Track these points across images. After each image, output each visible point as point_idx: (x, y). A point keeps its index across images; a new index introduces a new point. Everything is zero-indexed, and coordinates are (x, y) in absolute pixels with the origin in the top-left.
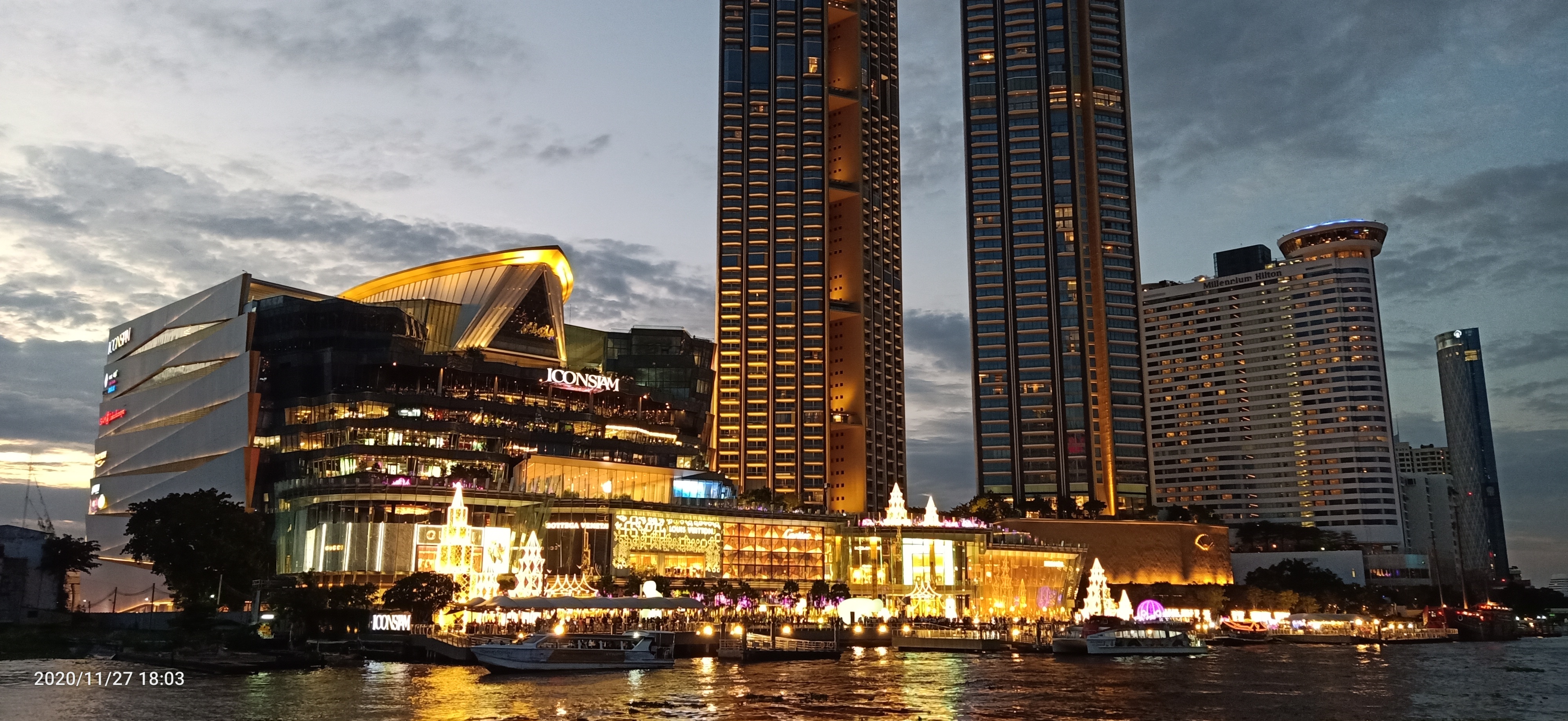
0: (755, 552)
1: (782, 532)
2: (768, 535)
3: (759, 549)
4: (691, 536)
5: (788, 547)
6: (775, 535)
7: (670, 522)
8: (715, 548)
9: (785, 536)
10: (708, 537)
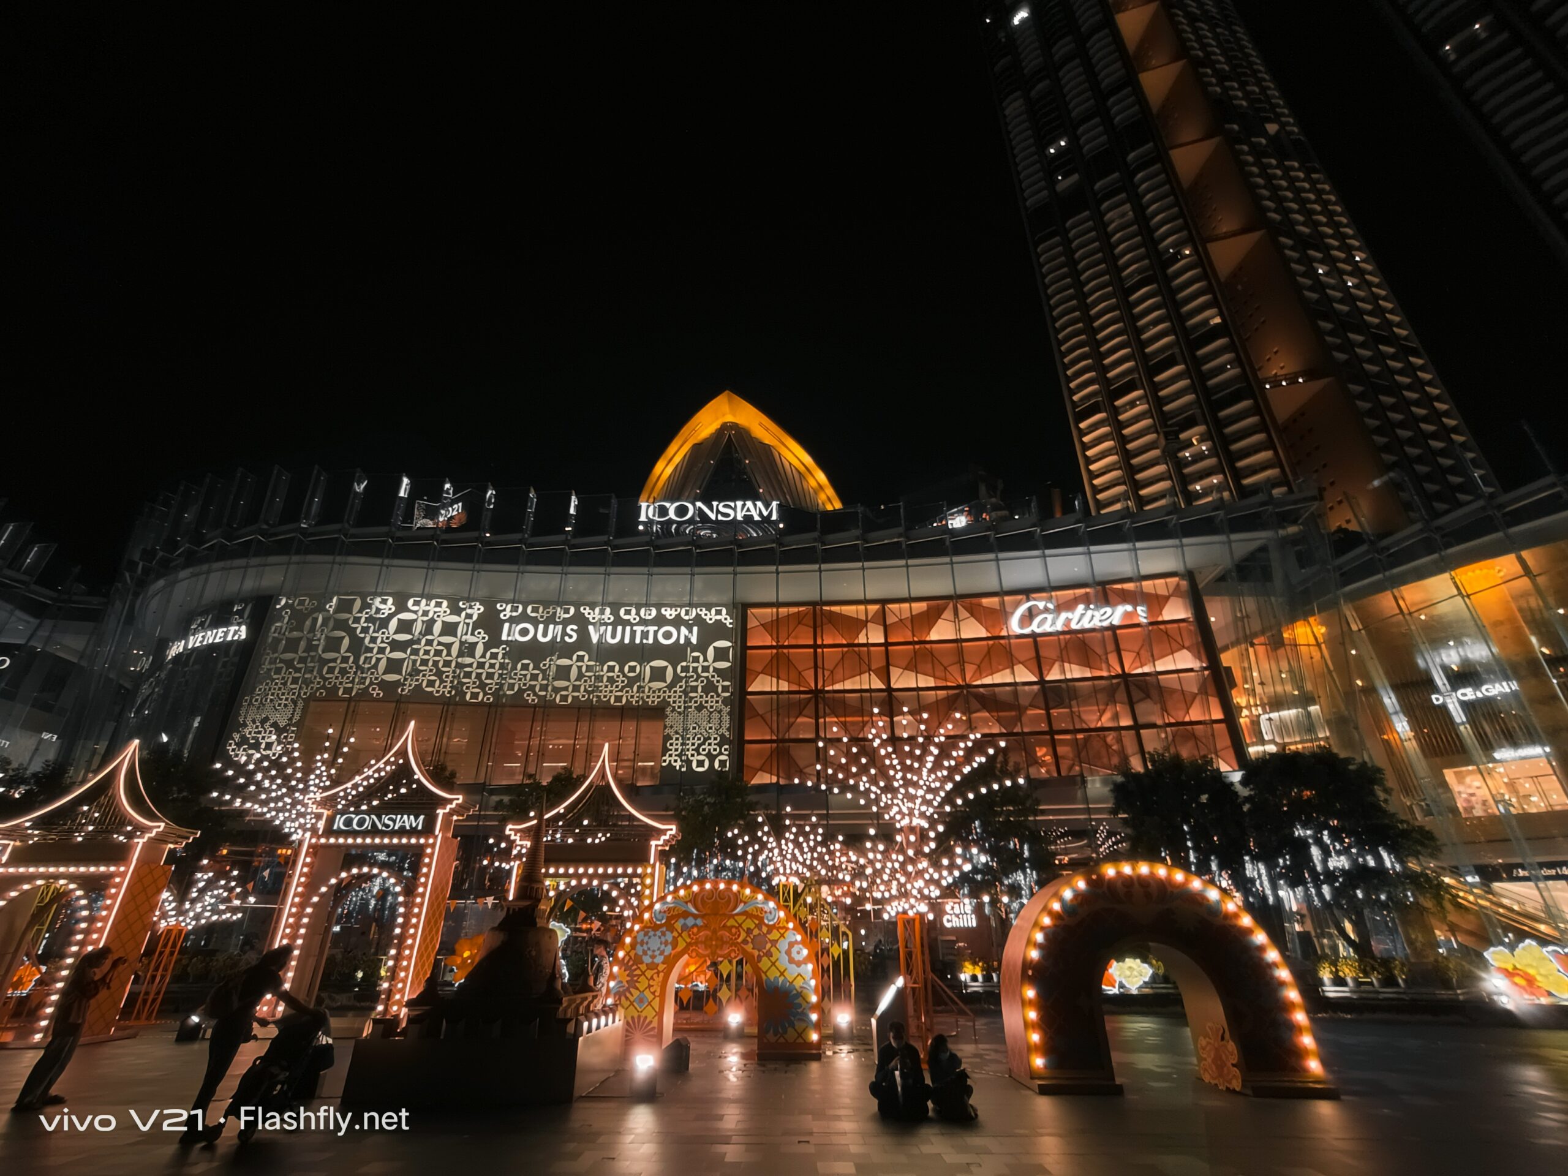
0: (889, 690)
1: (1002, 615)
2: (941, 631)
3: (902, 679)
4: (603, 653)
5: (1039, 664)
6: (973, 630)
7: (506, 611)
8: (710, 688)
9: (1014, 626)
10: (676, 653)
